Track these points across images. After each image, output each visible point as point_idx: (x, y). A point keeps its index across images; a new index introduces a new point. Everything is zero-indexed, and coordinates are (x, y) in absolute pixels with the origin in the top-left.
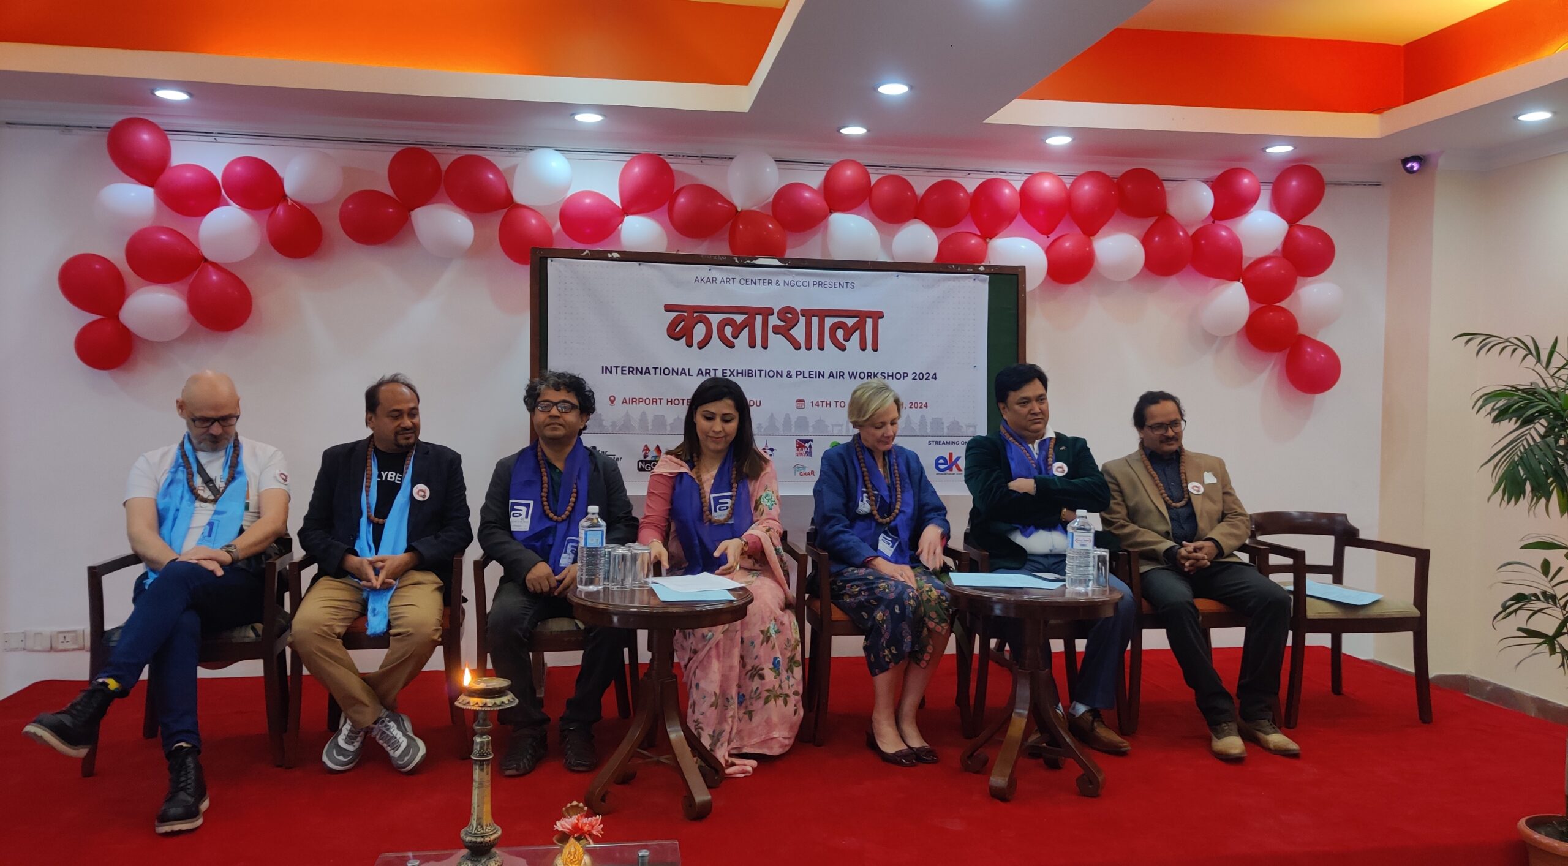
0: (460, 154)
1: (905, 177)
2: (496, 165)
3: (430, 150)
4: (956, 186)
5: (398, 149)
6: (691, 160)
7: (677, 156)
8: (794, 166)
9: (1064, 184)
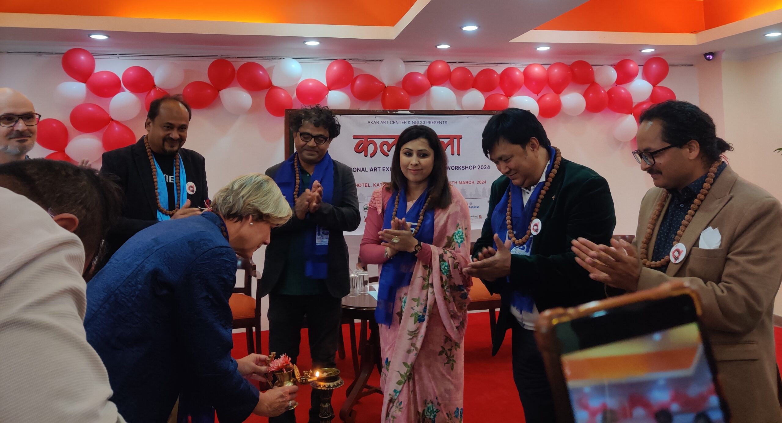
0: (245, 62)
1: (467, 67)
2: (263, 66)
3: (229, 60)
4: (493, 72)
5: (214, 60)
6: (361, 62)
7: (353, 60)
8: (412, 63)
9: (545, 69)
